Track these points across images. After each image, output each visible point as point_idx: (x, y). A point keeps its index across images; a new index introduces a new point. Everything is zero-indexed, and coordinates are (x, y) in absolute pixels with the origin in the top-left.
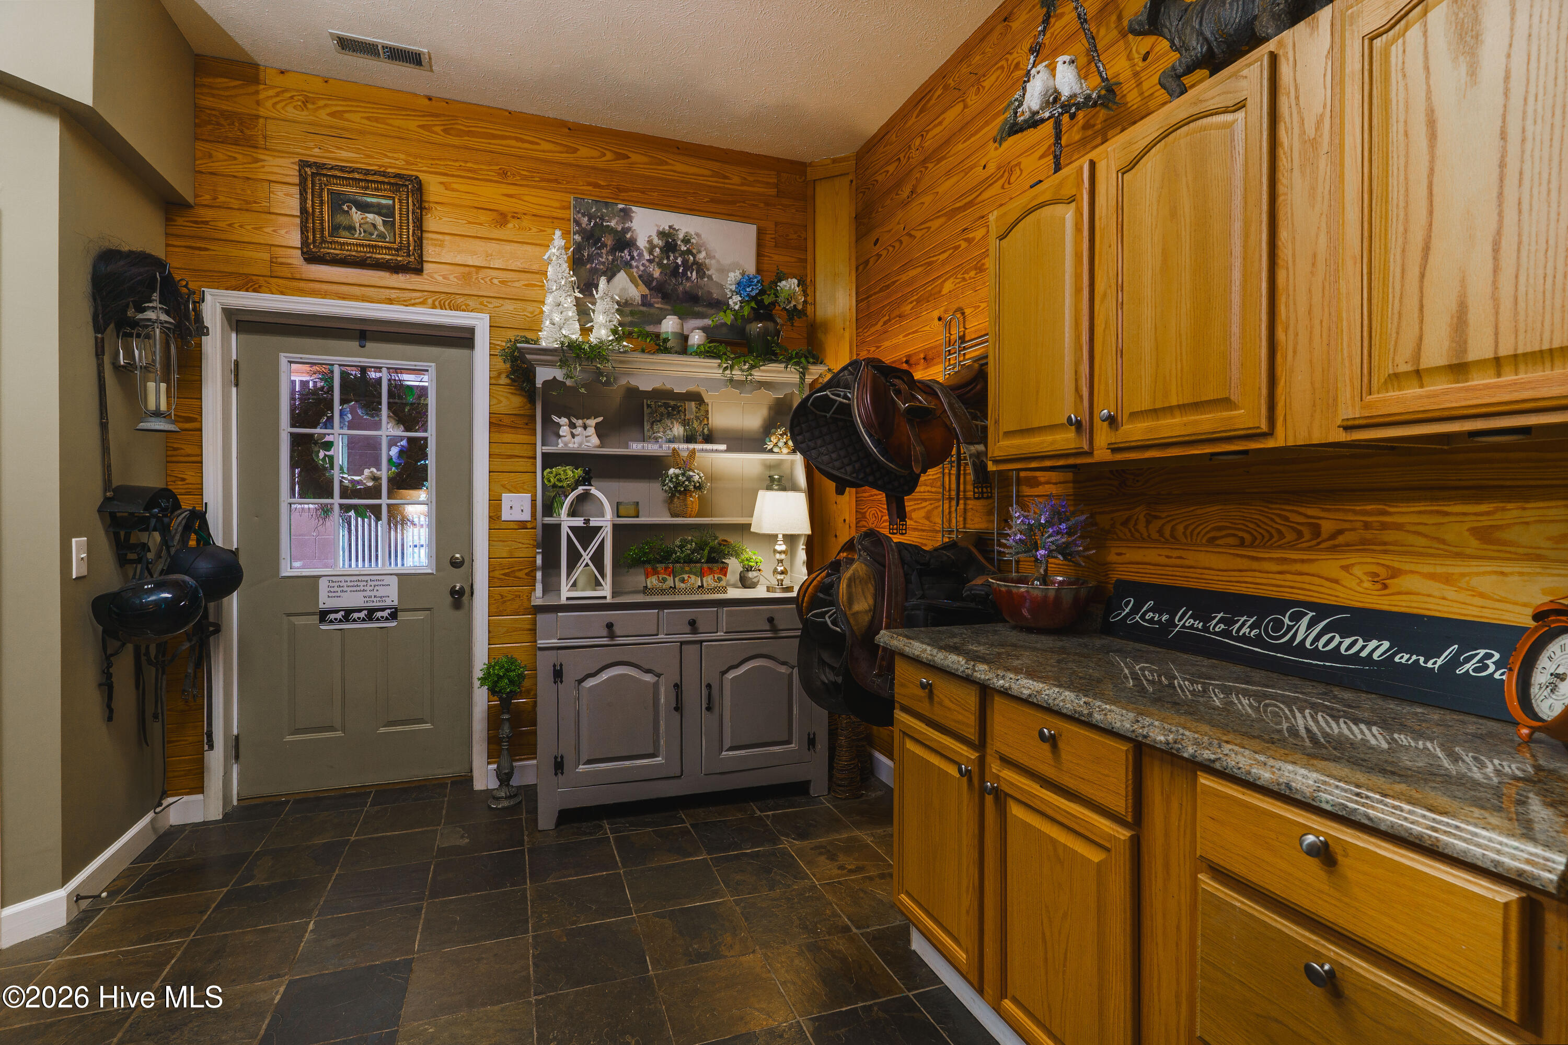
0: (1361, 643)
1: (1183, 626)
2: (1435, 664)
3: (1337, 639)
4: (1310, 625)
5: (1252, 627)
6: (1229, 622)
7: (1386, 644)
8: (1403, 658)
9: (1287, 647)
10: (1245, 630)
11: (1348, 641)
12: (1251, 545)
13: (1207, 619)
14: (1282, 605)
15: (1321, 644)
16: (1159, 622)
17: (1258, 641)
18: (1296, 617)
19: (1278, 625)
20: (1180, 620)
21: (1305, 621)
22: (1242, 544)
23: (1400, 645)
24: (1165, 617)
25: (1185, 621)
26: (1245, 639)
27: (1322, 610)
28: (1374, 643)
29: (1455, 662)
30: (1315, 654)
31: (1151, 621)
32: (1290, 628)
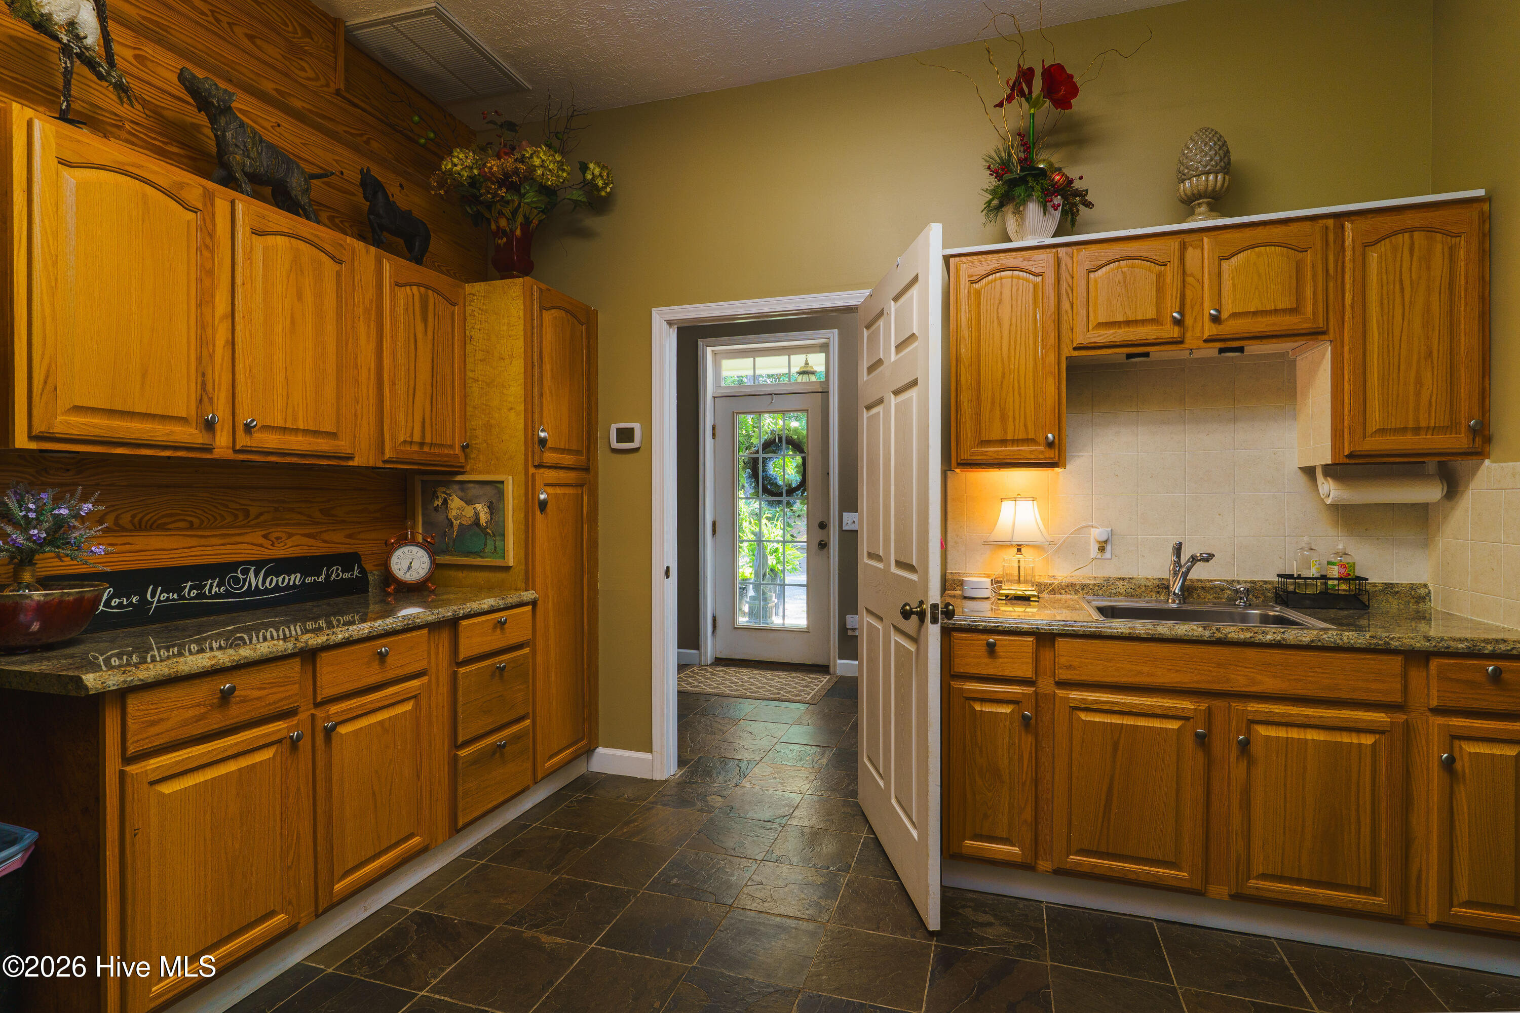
0: (287, 578)
1: (159, 601)
2: (322, 579)
3: (275, 579)
4: (256, 575)
5: (219, 586)
6: (200, 587)
7: (299, 575)
8: (309, 580)
9: (249, 592)
10: (215, 589)
11: (280, 579)
12: (199, 528)
13: (179, 590)
14: (232, 566)
15: (267, 584)
16: (130, 604)
17: (228, 594)
18: (245, 572)
19: (236, 580)
20: (153, 596)
21: (252, 573)
22: (191, 526)
23: (305, 574)
24: (135, 599)
25: (157, 597)
26: (217, 596)
27: (259, 565)
28: (293, 576)
29: (328, 576)
30: (267, 591)
31: (120, 605)
32: (245, 580)
